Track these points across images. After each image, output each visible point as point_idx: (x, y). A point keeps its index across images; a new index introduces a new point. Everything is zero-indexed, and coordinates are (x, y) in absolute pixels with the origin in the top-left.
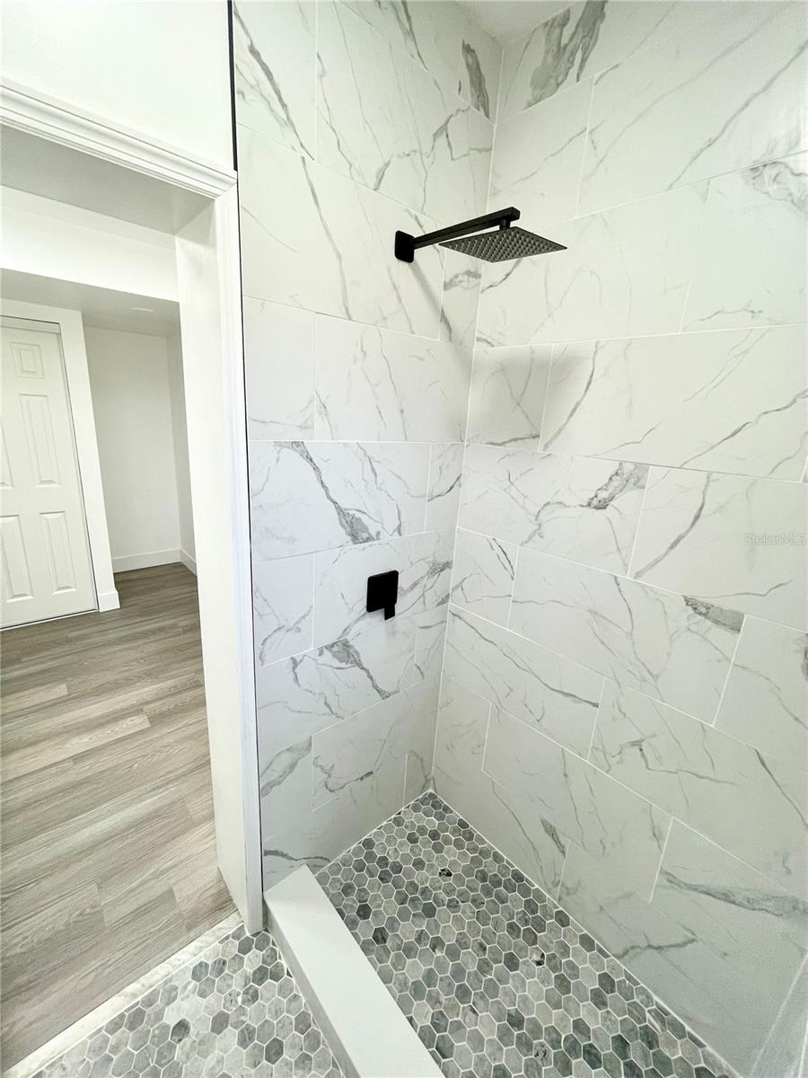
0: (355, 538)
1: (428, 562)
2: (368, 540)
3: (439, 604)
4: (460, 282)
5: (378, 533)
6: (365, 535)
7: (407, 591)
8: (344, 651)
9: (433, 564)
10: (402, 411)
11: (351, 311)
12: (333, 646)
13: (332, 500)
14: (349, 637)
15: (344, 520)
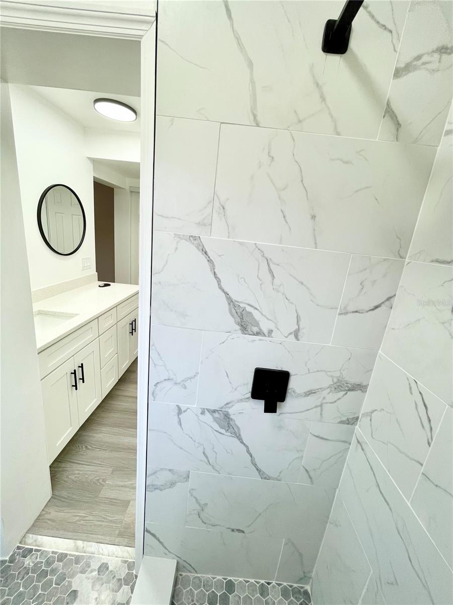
0: (244, 329)
1: (332, 376)
2: (258, 334)
3: (342, 422)
4: (424, 64)
5: (270, 332)
6: (255, 329)
7: (299, 396)
8: (226, 421)
9: (339, 381)
10: (314, 217)
11: (259, 118)
12: (214, 411)
13: (223, 291)
14: (231, 411)
15: (234, 311)
